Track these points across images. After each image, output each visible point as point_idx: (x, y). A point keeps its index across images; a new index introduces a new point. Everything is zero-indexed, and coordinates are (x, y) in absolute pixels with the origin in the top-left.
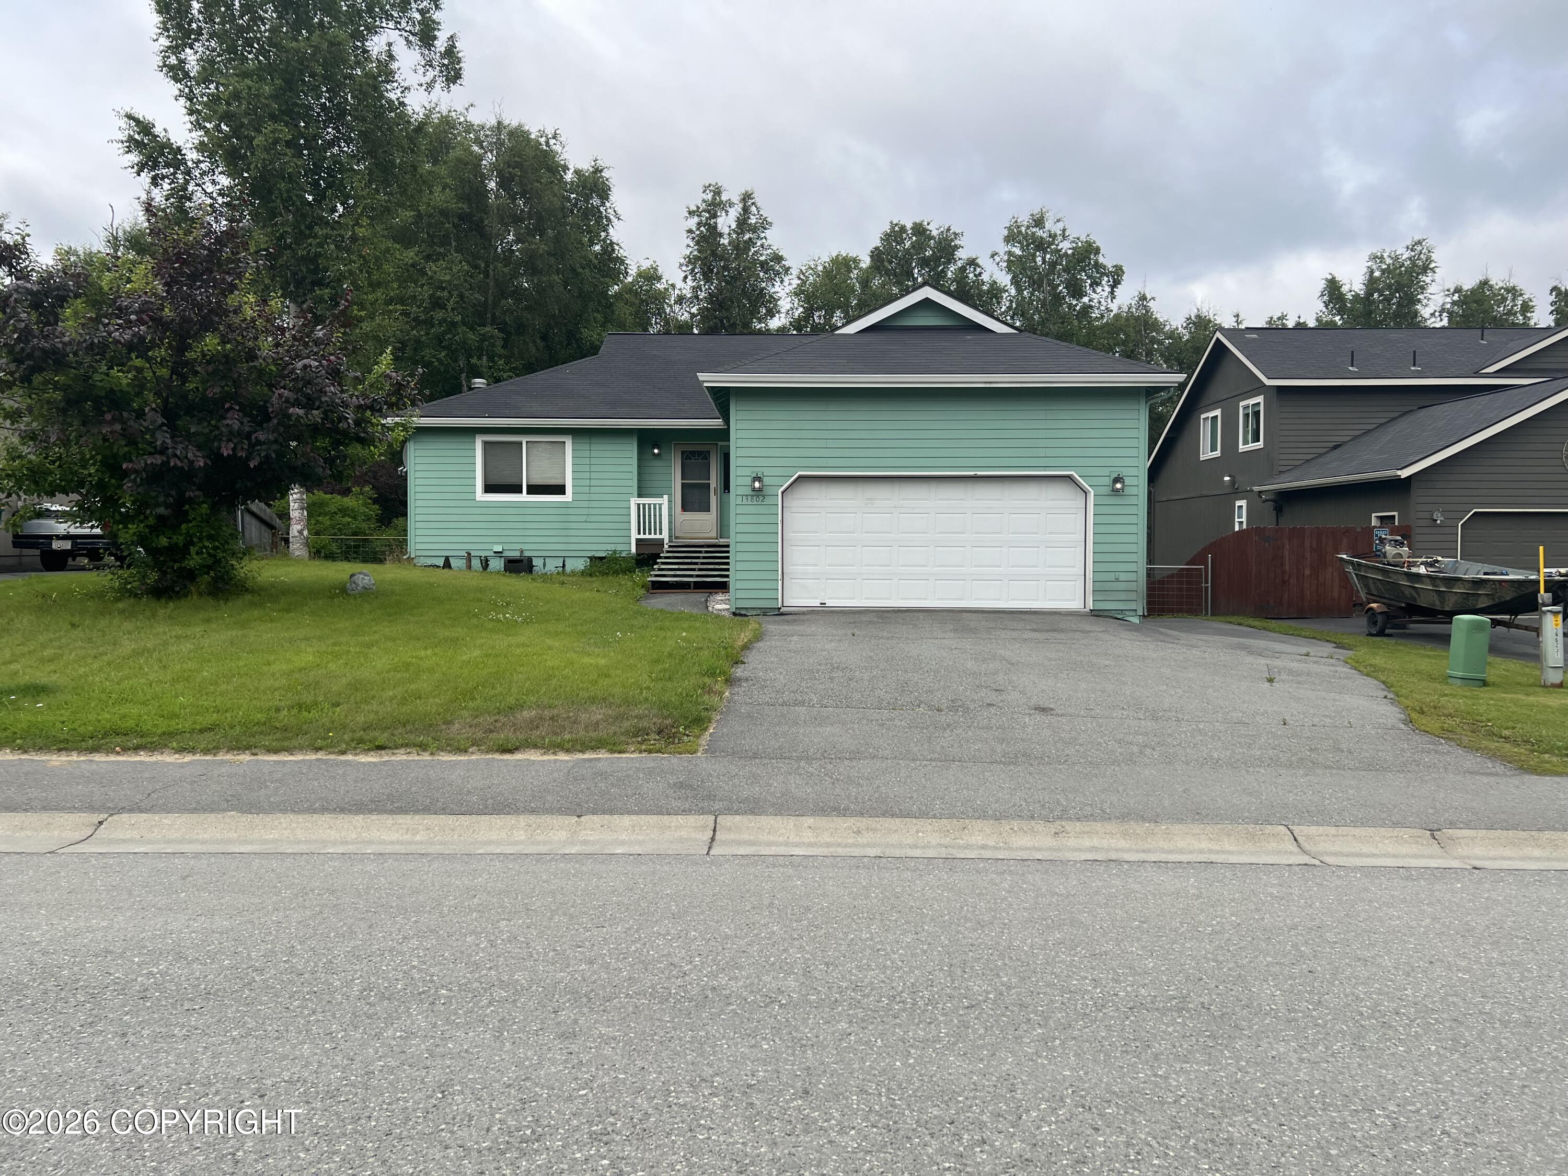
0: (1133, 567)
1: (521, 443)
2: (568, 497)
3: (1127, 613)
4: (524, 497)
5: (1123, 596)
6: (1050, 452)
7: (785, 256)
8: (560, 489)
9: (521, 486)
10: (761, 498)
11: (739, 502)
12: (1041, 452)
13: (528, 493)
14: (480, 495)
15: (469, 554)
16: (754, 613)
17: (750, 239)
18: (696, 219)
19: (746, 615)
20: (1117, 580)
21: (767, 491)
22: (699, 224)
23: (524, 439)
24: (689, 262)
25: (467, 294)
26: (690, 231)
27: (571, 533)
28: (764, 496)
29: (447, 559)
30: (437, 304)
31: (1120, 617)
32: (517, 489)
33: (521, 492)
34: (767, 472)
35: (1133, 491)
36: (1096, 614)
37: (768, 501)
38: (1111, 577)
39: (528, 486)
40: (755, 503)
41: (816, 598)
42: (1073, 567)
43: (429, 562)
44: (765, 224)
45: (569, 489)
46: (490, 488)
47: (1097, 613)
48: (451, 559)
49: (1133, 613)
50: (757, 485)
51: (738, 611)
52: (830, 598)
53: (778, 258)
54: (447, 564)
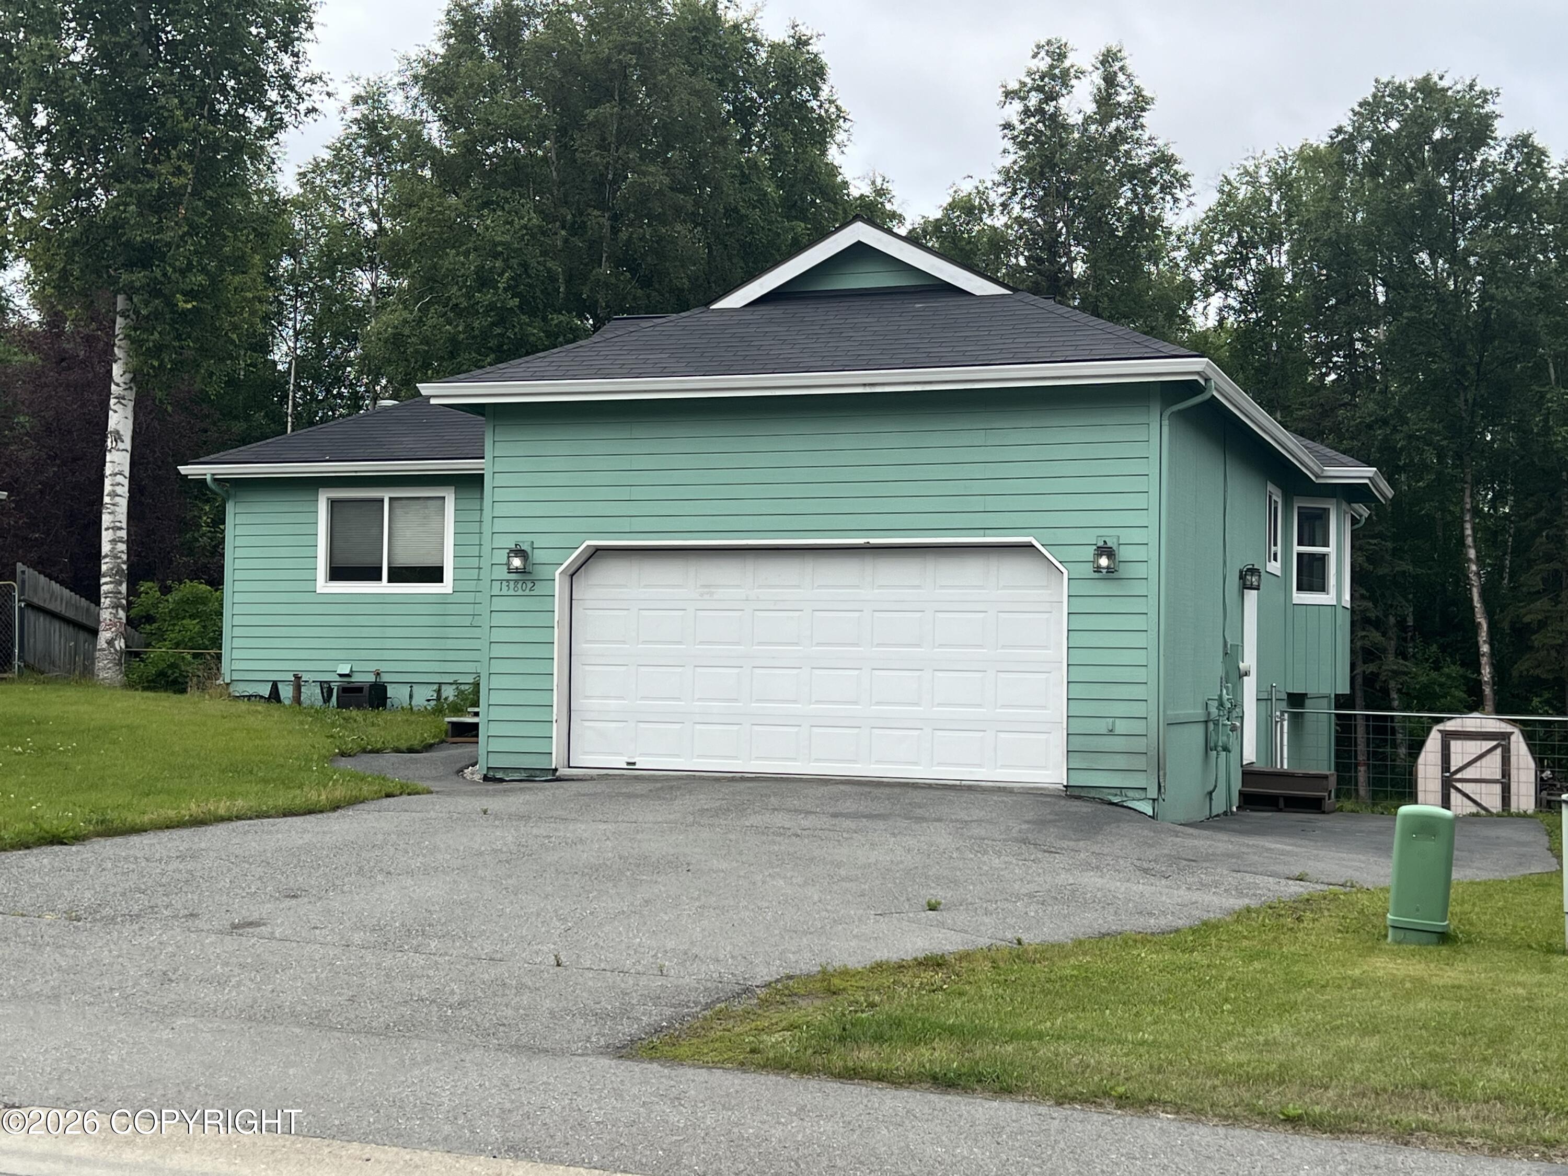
0: (1139, 709)
1: (382, 501)
2: (447, 586)
3: (1131, 794)
4: (384, 587)
5: (1121, 762)
6: (992, 503)
8: (434, 574)
9: (381, 568)
10: (530, 585)
11: (496, 592)
12: (977, 503)
13: (390, 580)
14: (324, 586)
15: (297, 678)
16: (516, 776)
17: (1118, 129)
18: (1017, 106)
19: (501, 780)
20: (1111, 732)
21: (534, 572)
22: (1027, 112)
23: (386, 495)
26: (1008, 126)
27: (450, 644)
28: (533, 581)
29: (275, 684)
31: (1116, 800)
32: (373, 574)
33: (380, 579)
34: (533, 541)
35: (1140, 571)
36: (1072, 792)
37: (540, 589)
38: (1101, 726)
39: (390, 568)
40: (520, 592)
41: (621, 754)
42: (1044, 707)
43: (250, 689)
45: (448, 574)
46: (337, 573)
47: (1076, 792)
48: (280, 686)
49: (1141, 794)
50: (516, 562)
51: (491, 774)
52: (641, 755)
53: (1167, 161)
54: (275, 695)
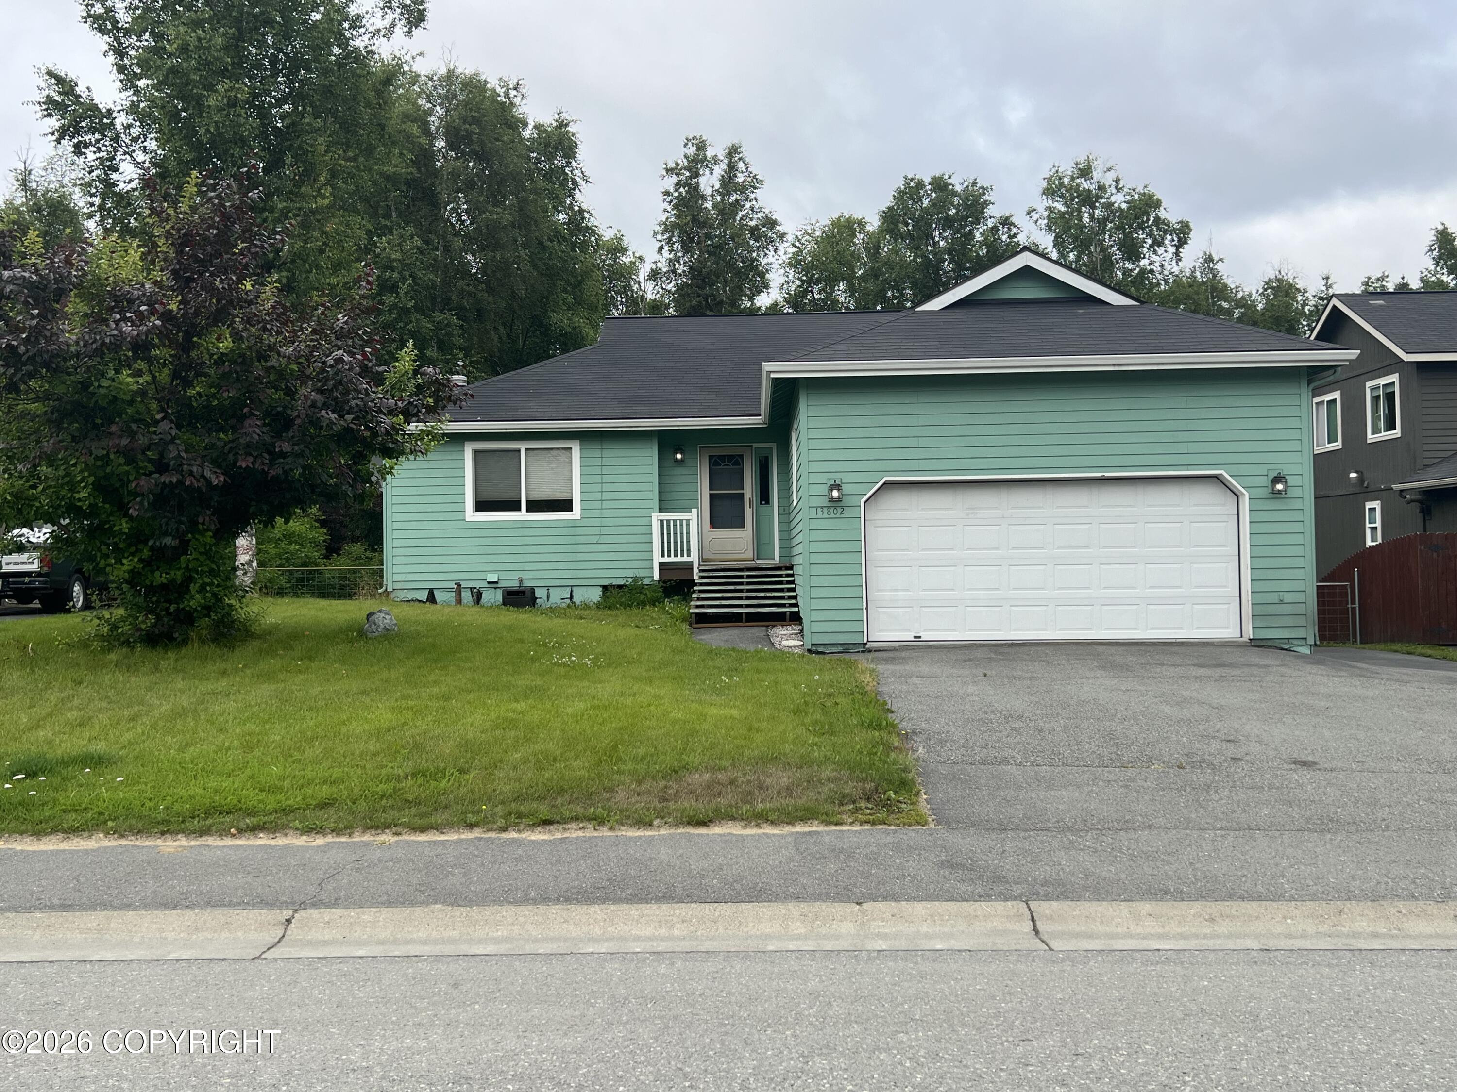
0: (1300, 586)
1: (519, 451)
2: (576, 514)
3: (1295, 642)
4: (523, 515)
5: (1289, 621)
6: (1193, 447)
7: (779, 219)
8: (566, 505)
9: (520, 502)
10: (840, 510)
11: (813, 515)
12: (1182, 448)
13: (529, 510)
14: (471, 515)
15: (459, 585)
16: (834, 649)
17: (737, 200)
18: (674, 179)
20: (1281, 602)
21: (846, 501)
22: (678, 184)
23: (522, 446)
24: (666, 230)
25: (419, 274)
26: (667, 193)
27: (580, 557)
28: (843, 508)
29: (431, 593)
30: (387, 287)
31: (1286, 647)
32: (514, 506)
33: (519, 509)
34: (847, 478)
35: (1297, 492)
36: (1256, 643)
37: (848, 513)
38: (1274, 598)
39: (527, 502)
40: (832, 516)
41: (909, 630)
42: (1225, 587)
43: (411, 596)
44: (754, 183)
45: (577, 505)
46: (481, 506)
47: (1258, 643)
48: (435, 592)
49: (1303, 642)
50: (835, 494)
51: (814, 648)
52: (925, 630)
53: (771, 223)
54: (431, 598)
